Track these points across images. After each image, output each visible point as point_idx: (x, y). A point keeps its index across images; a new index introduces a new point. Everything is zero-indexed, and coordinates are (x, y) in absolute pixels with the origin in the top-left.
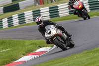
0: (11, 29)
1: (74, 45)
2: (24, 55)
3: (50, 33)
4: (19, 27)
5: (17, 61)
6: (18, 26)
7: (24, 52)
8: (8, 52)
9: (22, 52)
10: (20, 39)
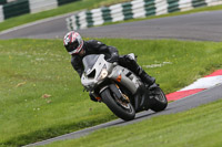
0: (175, 16)
1: (165, 105)
2: (203, 75)
3: (92, 75)
4: (192, 14)
5: (186, 89)
6: (191, 11)
7: (203, 70)
8: (166, 68)
9: (198, 68)
10: (193, 39)
